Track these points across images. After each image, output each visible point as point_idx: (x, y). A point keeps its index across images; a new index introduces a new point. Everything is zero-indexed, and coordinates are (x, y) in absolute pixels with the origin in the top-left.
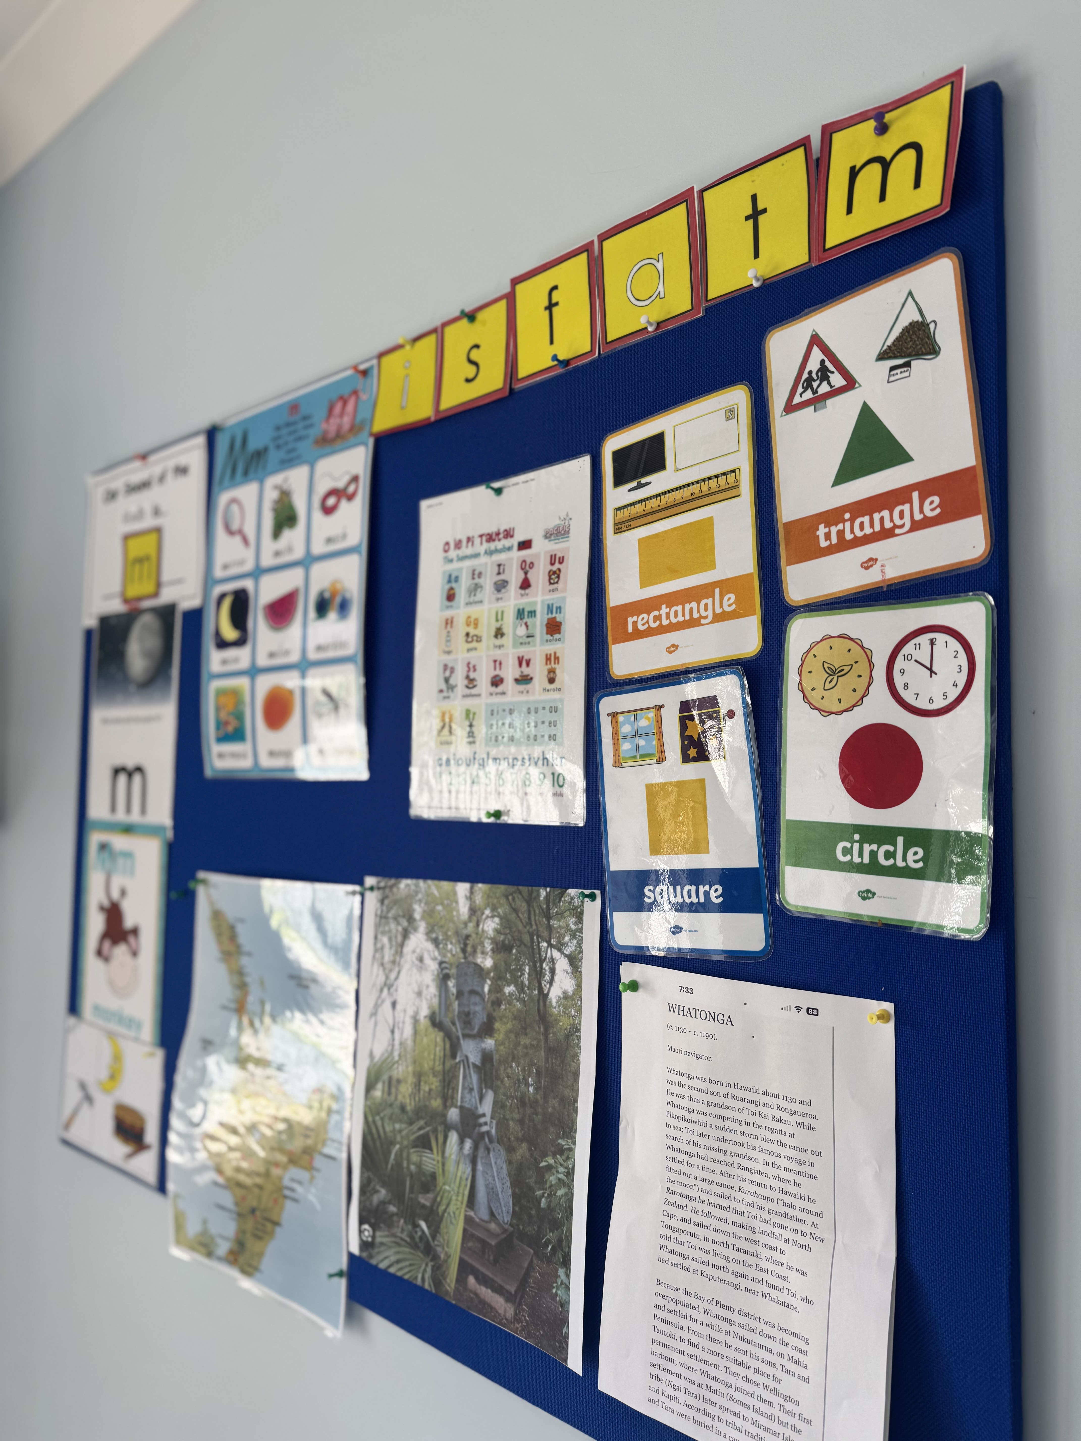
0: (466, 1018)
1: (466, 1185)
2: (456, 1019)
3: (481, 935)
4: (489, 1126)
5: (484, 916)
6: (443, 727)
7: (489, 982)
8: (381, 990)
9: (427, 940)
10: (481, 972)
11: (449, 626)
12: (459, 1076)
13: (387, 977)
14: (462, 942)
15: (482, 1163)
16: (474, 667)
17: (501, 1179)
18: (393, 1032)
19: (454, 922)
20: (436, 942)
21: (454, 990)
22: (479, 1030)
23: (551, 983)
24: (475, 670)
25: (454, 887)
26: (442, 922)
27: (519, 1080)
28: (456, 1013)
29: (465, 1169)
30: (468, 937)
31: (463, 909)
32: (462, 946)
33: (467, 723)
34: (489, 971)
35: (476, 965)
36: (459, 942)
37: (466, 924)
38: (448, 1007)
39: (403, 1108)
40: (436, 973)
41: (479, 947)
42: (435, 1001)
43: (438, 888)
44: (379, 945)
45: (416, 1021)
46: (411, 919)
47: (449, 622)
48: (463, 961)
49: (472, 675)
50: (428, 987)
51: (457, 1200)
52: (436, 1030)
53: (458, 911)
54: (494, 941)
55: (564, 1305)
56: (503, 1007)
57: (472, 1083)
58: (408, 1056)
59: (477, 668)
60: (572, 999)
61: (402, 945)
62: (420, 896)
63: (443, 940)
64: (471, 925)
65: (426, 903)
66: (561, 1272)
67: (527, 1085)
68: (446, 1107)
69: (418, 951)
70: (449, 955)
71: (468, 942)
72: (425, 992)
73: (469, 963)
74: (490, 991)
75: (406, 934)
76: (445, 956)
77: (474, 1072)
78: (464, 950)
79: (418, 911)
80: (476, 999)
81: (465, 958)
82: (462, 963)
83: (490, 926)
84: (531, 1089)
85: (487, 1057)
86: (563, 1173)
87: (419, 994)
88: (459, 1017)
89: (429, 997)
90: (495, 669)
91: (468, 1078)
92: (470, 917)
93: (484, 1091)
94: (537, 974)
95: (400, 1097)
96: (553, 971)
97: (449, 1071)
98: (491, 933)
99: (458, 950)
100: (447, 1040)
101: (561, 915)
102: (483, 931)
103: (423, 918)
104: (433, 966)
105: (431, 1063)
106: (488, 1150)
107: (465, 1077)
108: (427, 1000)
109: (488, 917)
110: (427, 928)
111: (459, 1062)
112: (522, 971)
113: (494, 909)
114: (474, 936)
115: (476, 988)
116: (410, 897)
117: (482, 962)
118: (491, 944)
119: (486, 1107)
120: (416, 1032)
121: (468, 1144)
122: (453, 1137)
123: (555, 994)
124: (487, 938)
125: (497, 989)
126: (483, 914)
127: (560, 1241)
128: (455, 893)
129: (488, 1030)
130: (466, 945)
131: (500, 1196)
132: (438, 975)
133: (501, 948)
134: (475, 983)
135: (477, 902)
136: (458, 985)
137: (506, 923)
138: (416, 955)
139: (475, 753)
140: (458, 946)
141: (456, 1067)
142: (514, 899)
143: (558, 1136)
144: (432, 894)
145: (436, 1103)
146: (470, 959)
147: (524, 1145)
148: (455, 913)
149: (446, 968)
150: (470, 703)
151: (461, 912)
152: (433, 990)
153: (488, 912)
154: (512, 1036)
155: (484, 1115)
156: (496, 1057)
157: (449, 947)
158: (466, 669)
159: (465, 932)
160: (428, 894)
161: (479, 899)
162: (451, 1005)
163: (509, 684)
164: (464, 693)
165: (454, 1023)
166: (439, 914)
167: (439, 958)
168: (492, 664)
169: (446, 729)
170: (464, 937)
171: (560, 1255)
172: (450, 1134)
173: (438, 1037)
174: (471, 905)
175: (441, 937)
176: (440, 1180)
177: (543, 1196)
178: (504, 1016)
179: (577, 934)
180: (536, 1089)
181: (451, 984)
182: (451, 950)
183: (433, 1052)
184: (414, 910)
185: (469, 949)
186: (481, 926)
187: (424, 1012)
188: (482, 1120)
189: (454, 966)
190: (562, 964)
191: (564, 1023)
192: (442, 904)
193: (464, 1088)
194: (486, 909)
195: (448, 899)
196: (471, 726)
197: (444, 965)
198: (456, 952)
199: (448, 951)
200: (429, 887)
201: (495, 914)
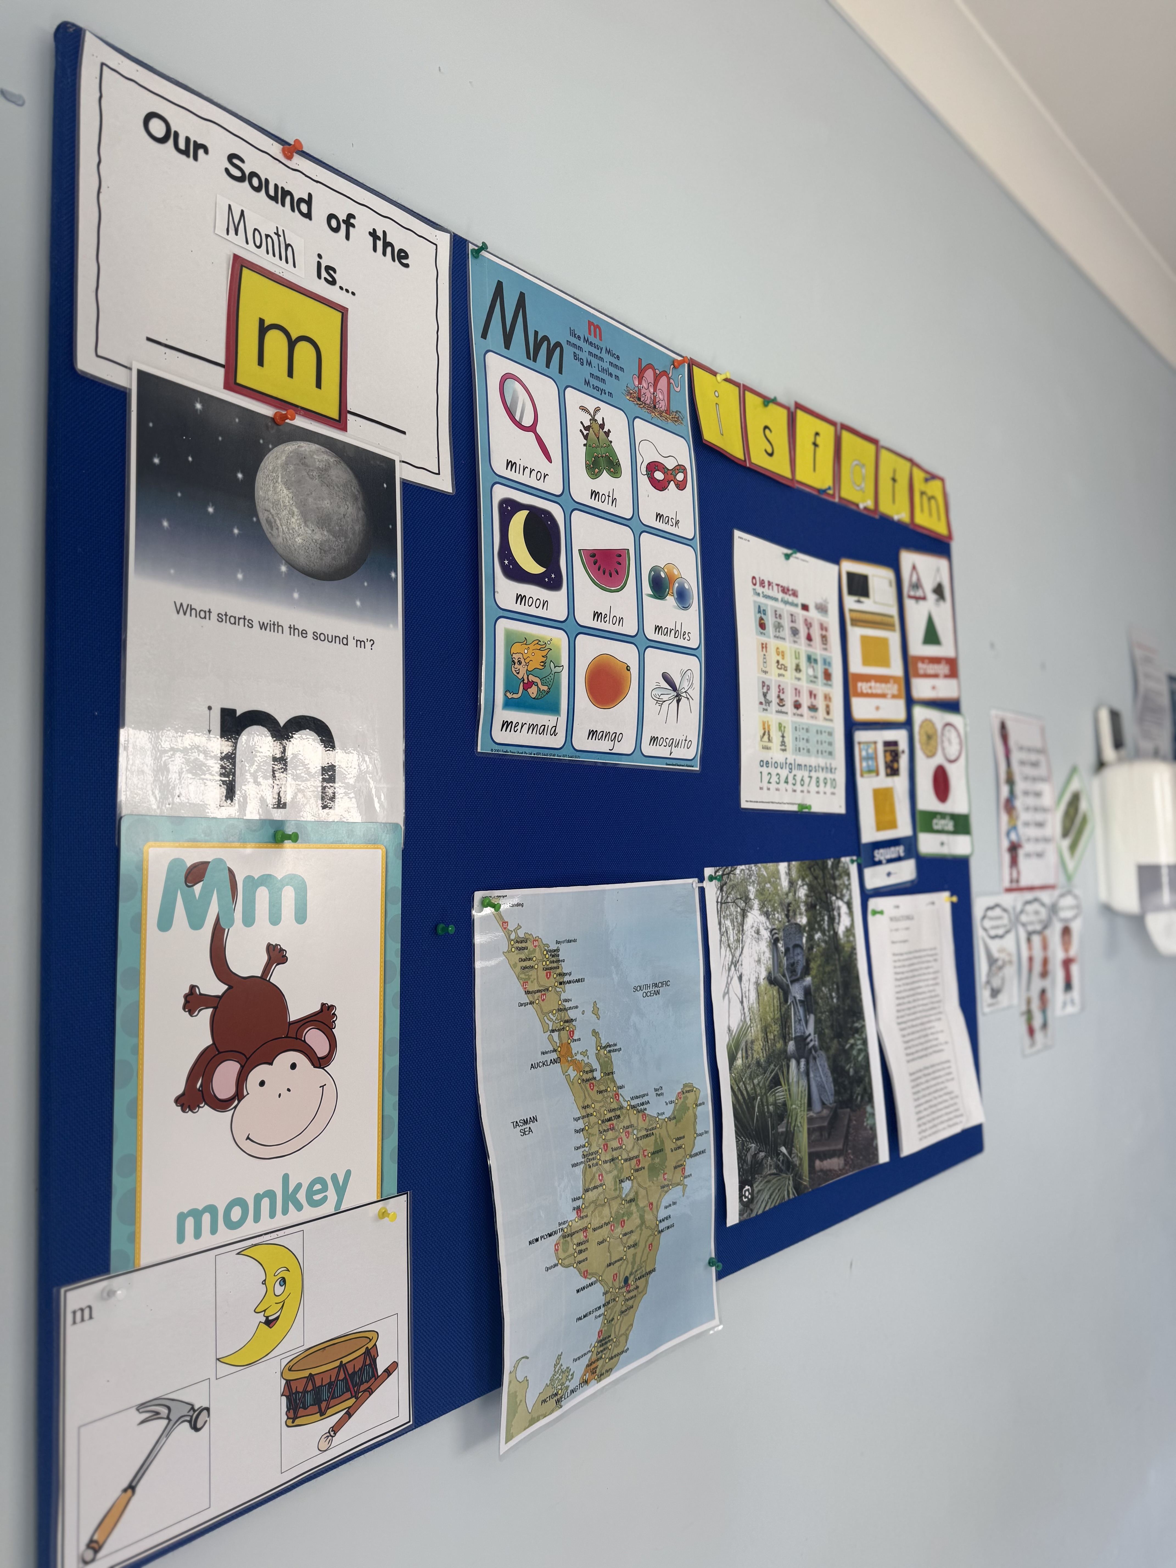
0: (792, 968)
1: (805, 1095)
2: (786, 972)
3: (797, 901)
4: (813, 1041)
5: (798, 886)
6: (764, 734)
7: (805, 935)
8: (729, 969)
9: (761, 914)
10: (799, 928)
11: (764, 649)
12: (791, 1014)
13: (733, 956)
14: (785, 909)
15: (812, 1071)
16: (783, 689)
17: (825, 1074)
18: (742, 1002)
19: (779, 895)
20: (767, 914)
21: (783, 949)
22: (801, 973)
23: (839, 923)
24: (783, 693)
25: (777, 866)
26: (770, 898)
27: (827, 998)
28: (785, 967)
29: (804, 1083)
30: (789, 905)
31: (785, 883)
32: (786, 913)
33: (780, 734)
34: (805, 926)
35: (796, 924)
36: (783, 910)
37: (787, 894)
38: (780, 964)
39: (758, 1063)
40: (768, 940)
41: (798, 910)
42: (770, 962)
43: (766, 869)
44: (723, 929)
45: (757, 984)
46: (747, 900)
47: (764, 646)
48: (787, 924)
49: (782, 696)
50: (764, 953)
51: (801, 1111)
52: (773, 986)
53: (781, 886)
54: (806, 903)
55: (873, 1128)
56: (815, 950)
57: (800, 1016)
58: (756, 1017)
59: (785, 690)
60: (850, 931)
61: (742, 924)
62: (753, 878)
63: (771, 912)
64: (791, 895)
65: (759, 884)
66: (869, 1109)
67: (832, 998)
68: (786, 1044)
69: (755, 925)
70: (777, 922)
71: (790, 908)
72: (763, 958)
73: (792, 924)
74: (807, 941)
75: (744, 914)
76: (774, 925)
77: (800, 1006)
78: (787, 916)
79: (752, 890)
80: (798, 950)
81: (789, 921)
82: (787, 926)
83: (802, 892)
84: (835, 1000)
85: (807, 992)
86: (861, 1044)
87: (759, 961)
88: (787, 969)
89: (765, 962)
90: (796, 696)
91: (797, 1013)
92: (790, 889)
93: (808, 1017)
94: (832, 920)
95: (756, 1056)
96: (839, 915)
97: (784, 1014)
98: (803, 898)
99: (783, 917)
100: (780, 990)
101: (840, 876)
102: (799, 897)
103: (756, 897)
104: (766, 934)
105: (772, 1015)
106: (815, 1058)
107: (795, 1014)
108: (764, 964)
109: (800, 886)
110: (760, 904)
111: (790, 1004)
112: (823, 920)
113: (803, 880)
114: (794, 903)
115: (797, 942)
116: (745, 881)
117: (801, 921)
118: (805, 905)
119: (811, 1029)
120: (758, 994)
121: (803, 1062)
122: (793, 1063)
123: (841, 930)
124: (802, 902)
125: (810, 938)
126: (797, 884)
127: (865, 1090)
128: (778, 872)
129: (807, 971)
130: (788, 911)
131: (826, 1087)
132: (770, 941)
133: (811, 907)
134: (797, 939)
135: (793, 876)
136: (785, 944)
137: (811, 888)
138: (754, 929)
139: (786, 759)
140: (782, 913)
141: (788, 1009)
142: (814, 870)
143: (854, 1022)
144: (762, 874)
145: (779, 1045)
146: (792, 921)
147: (835, 1041)
148: (779, 888)
149: (776, 933)
150: (781, 718)
151: (783, 886)
152: (768, 954)
153: (800, 882)
154: (821, 969)
155: (810, 1035)
156: (813, 988)
157: (777, 915)
158: (778, 690)
159: (787, 901)
160: (759, 875)
161: (794, 874)
162: (781, 962)
163: (804, 709)
164: (777, 710)
165: (784, 976)
166: (768, 890)
167: (770, 927)
168: (794, 691)
169: (766, 737)
170: (787, 905)
171: (866, 1099)
172: (791, 1063)
173: (774, 991)
174: (789, 879)
175: (770, 910)
176: (789, 1103)
177: (850, 1067)
178: (816, 956)
179: (848, 887)
180: (838, 999)
181: (780, 945)
182: (778, 918)
183: (772, 1004)
184: (749, 891)
185: (791, 914)
186: (797, 894)
187: (764, 974)
188: (809, 1039)
189: (781, 930)
190: (844, 909)
191: (847, 949)
192: (770, 882)
193: (795, 1022)
194: (798, 880)
195: (774, 877)
196: (783, 737)
197: (774, 932)
198: (782, 918)
199: (776, 920)
200: (760, 869)
201: (804, 883)
